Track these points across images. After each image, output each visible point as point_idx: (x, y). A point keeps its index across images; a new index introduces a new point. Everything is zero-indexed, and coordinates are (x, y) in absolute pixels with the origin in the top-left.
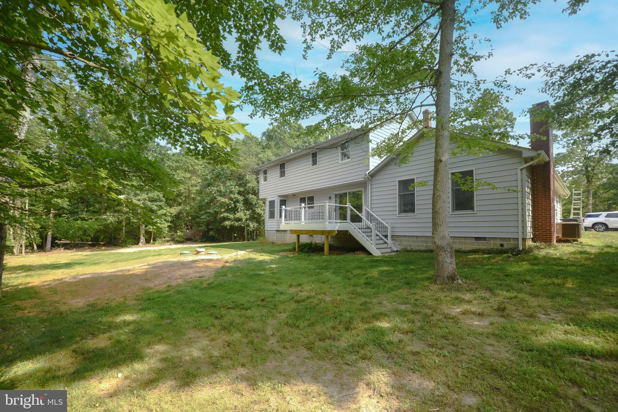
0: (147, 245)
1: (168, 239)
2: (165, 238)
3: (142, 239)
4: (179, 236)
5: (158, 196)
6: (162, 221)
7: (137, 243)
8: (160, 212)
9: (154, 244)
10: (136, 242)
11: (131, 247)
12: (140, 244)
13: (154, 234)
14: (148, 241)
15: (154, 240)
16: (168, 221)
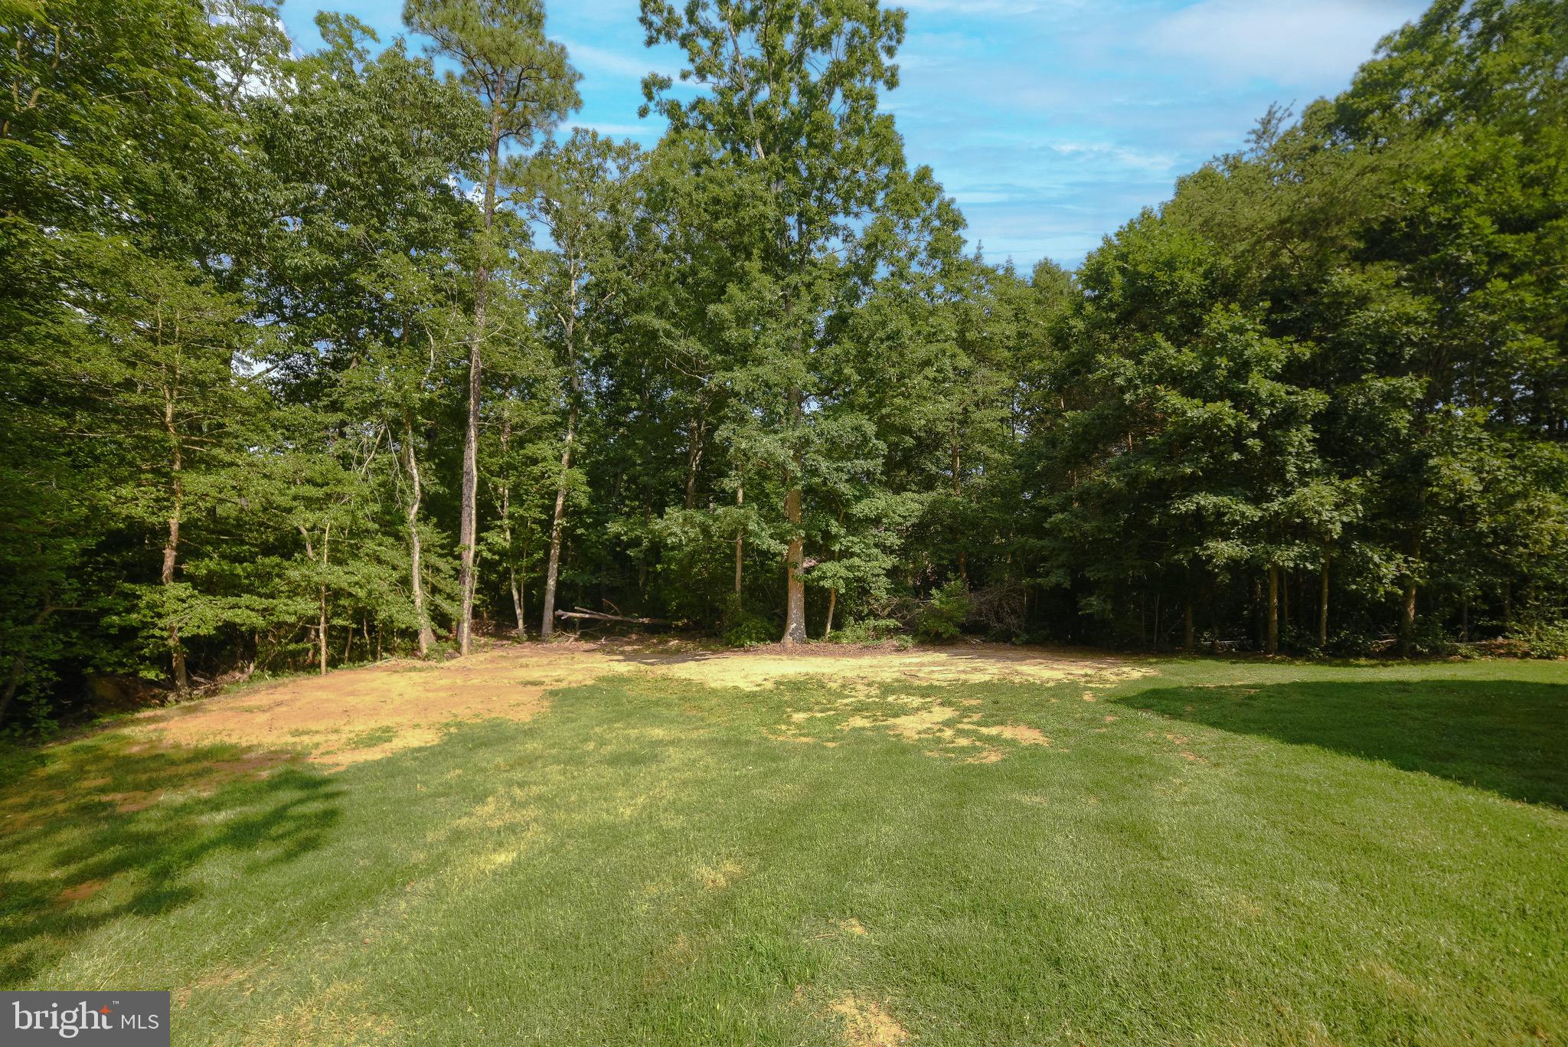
0: (814, 643)
1: (891, 623)
2: (877, 617)
3: (796, 621)
4: (936, 614)
5: (857, 429)
6: (868, 546)
7: (776, 636)
8: (860, 509)
9: (835, 640)
10: (774, 633)
11: (756, 651)
12: (788, 639)
13: (838, 602)
14: (814, 630)
15: (838, 626)
16: (887, 550)
